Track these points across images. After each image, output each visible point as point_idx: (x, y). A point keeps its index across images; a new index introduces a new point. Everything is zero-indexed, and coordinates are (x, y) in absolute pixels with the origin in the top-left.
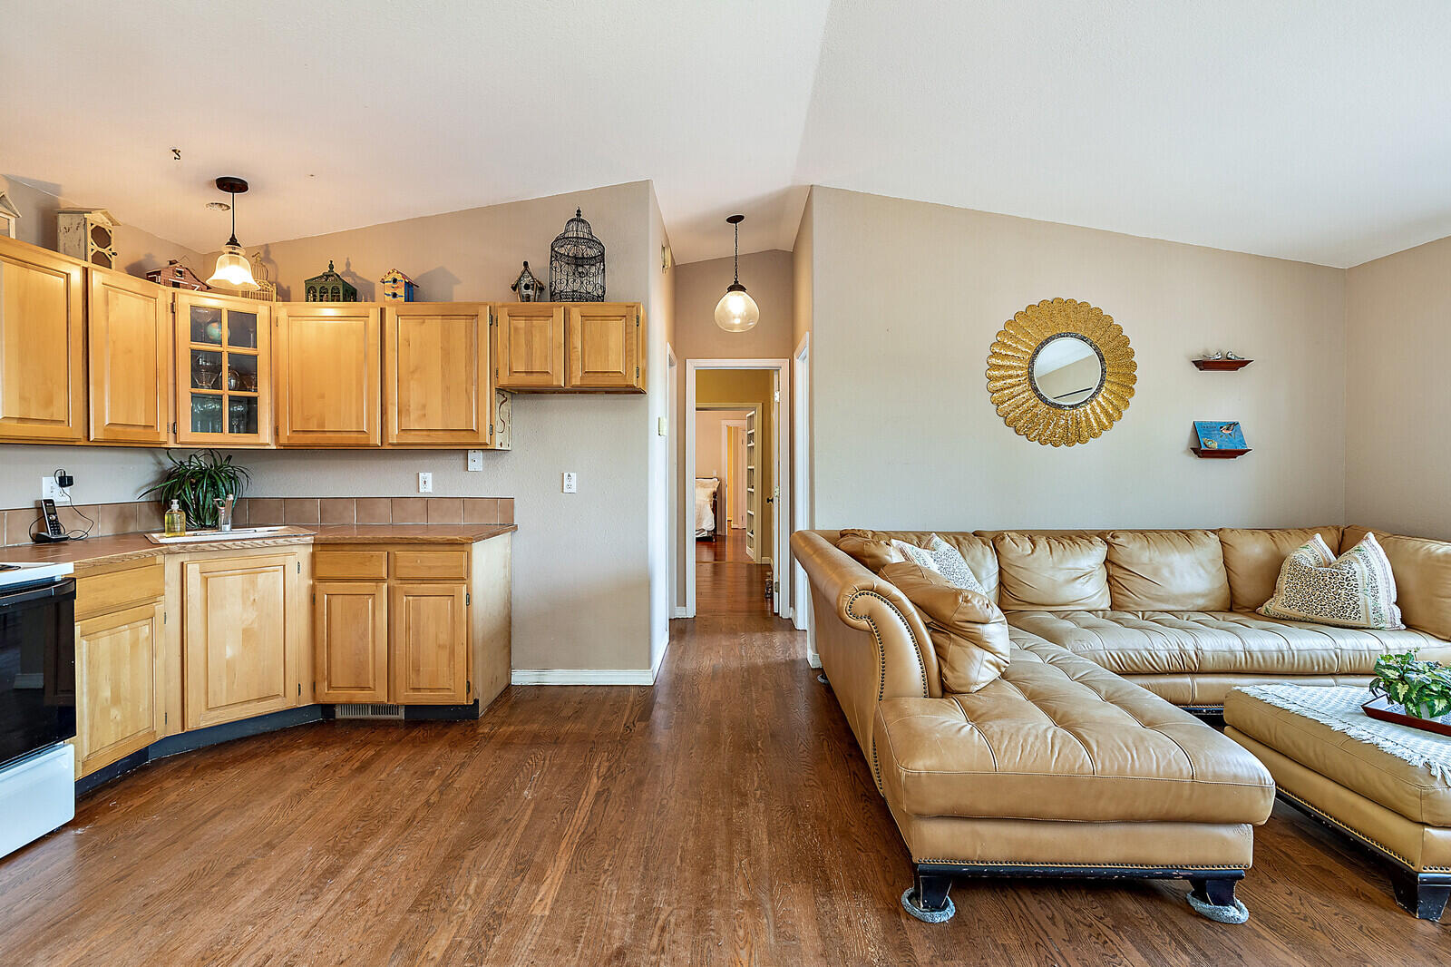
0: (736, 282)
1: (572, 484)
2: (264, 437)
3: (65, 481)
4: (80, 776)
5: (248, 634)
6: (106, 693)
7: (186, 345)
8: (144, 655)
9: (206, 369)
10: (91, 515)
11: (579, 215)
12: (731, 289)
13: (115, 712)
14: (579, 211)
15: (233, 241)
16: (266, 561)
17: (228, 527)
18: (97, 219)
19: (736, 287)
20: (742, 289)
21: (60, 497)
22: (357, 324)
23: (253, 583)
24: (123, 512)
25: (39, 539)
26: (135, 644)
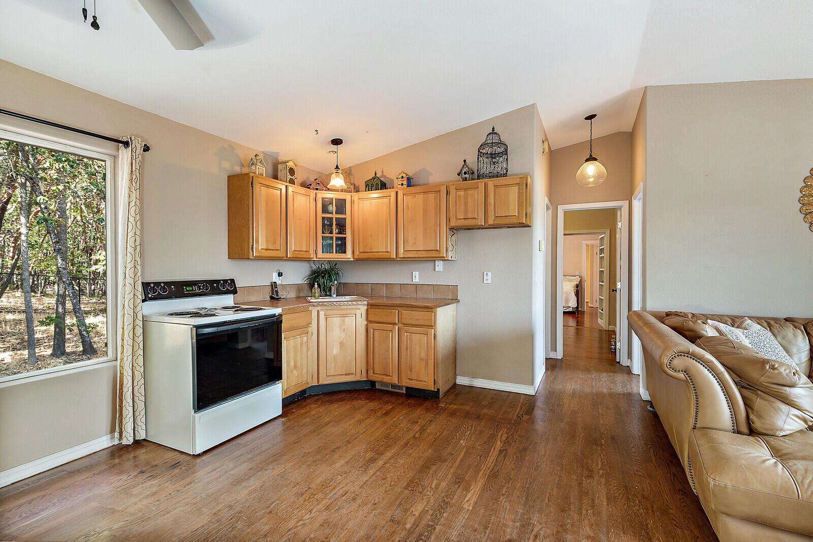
0: (591, 156)
1: (488, 278)
2: (349, 255)
3: (280, 275)
4: (284, 397)
5: (342, 344)
6: (292, 364)
7: (320, 215)
8: (305, 349)
9: (327, 225)
10: (288, 289)
11: (493, 130)
12: (587, 160)
13: (295, 372)
14: (493, 128)
15: (337, 167)
16: (349, 311)
17: (335, 295)
18: (290, 164)
19: (591, 159)
20: (595, 159)
21: (278, 281)
22: (386, 200)
23: (344, 321)
24: (299, 288)
25: (272, 298)
26: (302, 344)
